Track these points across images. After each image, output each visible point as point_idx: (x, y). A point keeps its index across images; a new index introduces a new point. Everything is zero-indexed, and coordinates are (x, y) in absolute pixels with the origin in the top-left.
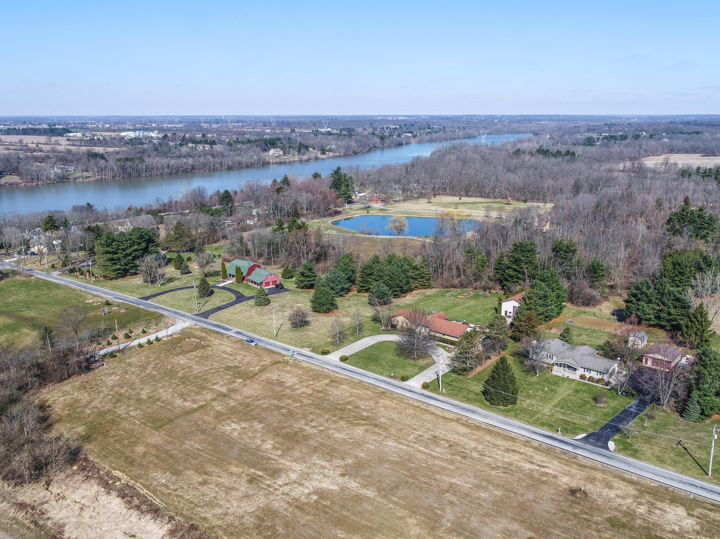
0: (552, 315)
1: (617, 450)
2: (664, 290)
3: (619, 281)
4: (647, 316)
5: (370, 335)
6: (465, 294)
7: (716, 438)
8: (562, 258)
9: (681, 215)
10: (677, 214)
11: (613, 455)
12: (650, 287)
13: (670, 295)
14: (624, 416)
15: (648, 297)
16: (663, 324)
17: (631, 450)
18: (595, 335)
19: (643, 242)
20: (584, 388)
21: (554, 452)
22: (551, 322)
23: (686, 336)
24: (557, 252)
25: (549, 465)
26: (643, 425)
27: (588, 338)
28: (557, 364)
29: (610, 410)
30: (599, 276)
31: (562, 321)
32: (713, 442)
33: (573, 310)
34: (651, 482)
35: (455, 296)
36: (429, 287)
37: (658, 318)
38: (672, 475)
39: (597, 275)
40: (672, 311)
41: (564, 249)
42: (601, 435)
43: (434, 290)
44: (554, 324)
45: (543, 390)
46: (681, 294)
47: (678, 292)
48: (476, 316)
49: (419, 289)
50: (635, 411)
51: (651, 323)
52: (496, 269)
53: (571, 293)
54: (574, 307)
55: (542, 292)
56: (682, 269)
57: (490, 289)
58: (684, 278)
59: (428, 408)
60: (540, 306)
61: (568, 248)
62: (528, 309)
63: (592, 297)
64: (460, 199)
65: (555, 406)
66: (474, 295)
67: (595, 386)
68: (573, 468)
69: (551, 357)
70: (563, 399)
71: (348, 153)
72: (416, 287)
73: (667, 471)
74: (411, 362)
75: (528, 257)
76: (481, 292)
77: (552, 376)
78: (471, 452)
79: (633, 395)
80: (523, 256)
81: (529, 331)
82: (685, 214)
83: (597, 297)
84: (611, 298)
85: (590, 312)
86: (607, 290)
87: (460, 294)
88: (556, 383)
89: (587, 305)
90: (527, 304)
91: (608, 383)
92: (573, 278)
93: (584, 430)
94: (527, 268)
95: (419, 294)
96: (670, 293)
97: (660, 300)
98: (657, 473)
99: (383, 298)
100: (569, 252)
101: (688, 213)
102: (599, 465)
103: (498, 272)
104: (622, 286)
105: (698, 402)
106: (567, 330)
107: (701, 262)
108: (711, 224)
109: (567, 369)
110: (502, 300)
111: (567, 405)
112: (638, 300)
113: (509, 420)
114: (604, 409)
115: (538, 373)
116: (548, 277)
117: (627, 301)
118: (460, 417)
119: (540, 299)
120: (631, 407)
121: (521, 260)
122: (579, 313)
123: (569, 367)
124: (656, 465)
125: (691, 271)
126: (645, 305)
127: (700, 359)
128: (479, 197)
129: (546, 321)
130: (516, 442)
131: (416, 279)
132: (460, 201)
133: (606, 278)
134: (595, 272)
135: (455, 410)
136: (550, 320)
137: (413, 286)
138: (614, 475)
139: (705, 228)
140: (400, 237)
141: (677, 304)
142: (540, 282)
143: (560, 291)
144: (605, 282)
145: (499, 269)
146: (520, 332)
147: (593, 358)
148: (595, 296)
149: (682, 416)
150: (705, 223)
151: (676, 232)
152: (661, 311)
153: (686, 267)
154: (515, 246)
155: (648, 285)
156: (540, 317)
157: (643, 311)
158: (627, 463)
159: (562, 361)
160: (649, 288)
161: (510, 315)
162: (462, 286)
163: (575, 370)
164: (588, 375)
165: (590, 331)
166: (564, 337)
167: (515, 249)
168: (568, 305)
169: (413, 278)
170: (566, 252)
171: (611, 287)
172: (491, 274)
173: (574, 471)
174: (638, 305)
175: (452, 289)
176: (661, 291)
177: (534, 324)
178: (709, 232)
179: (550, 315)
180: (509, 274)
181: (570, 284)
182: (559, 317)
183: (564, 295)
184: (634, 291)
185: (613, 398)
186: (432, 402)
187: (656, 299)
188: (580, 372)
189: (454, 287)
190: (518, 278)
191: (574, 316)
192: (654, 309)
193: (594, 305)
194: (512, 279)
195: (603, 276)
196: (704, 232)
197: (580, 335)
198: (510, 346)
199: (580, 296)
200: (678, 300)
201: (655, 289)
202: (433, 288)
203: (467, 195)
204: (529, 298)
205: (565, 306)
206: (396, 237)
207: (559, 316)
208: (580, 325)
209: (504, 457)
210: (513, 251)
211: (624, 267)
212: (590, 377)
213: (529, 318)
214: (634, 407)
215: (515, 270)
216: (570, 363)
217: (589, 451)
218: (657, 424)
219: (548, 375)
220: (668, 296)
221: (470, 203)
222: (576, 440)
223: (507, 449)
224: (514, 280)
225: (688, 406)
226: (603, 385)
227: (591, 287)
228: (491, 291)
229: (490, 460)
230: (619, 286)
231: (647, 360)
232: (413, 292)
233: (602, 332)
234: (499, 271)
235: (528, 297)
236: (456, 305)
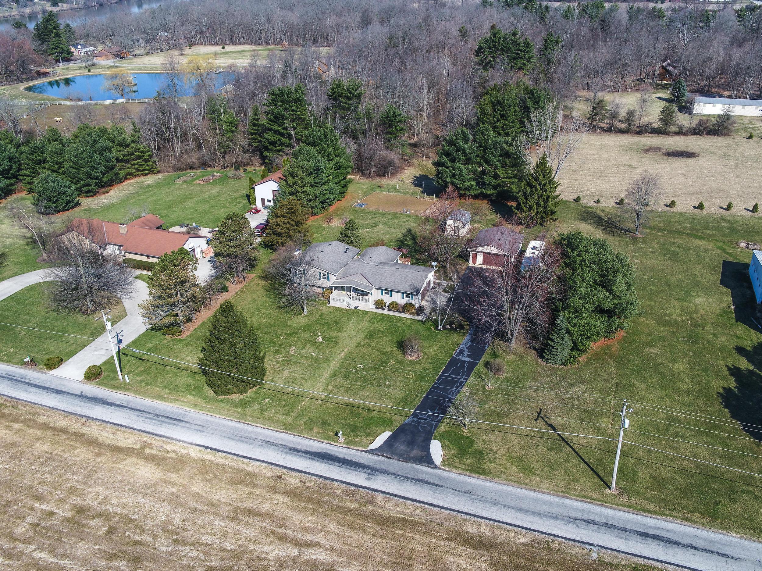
0: (331, 197)
1: (448, 462)
2: (487, 142)
3: (424, 136)
4: (467, 183)
5: (16, 274)
6: (206, 178)
7: (627, 426)
8: (343, 108)
9: (493, 41)
10: (487, 41)
11: (441, 478)
12: (469, 139)
13: (496, 149)
14: (452, 373)
15: (465, 154)
16: (488, 192)
17: (473, 454)
18: (396, 221)
19: (449, 81)
20: (382, 326)
21: (329, 495)
22: (331, 209)
23: (525, 208)
24: (335, 99)
25: (320, 538)
26: (484, 389)
27: (386, 229)
28: (336, 288)
29: (428, 366)
30: (397, 130)
31: (350, 204)
32: (622, 432)
33: (364, 185)
34: (517, 534)
35: (189, 183)
36: (151, 171)
37: (482, 184)
38: (551, 504)
39: (394, 130)
40: (500, 172)
41: (346, 93)
42: (416, 427)
43: (159, 176)
44: (336, 210)
45: (314, 343)
46: (511, 145)
47: (506, 142)
48: (216, 212)
49: (136, 176)
50: (468, 359)
51: (473, 192)
52: (252, 134)
53: (360, 158)
54: (366, 181)
55: (311, 164)
56: (504, 109)
57: (246, 165)
58: (507, 122)
59: (84, 430)
60: (311, 186)
61: (350, 93)
62: (292, 194)
63: (389, 163)
64: (223, 48)
65: (334, 375)
66: (221, 177)
67: (400, 319)
68: (367, 533)
69: (326, 277)
70: (349, 356)
71: (90, 4)
72: (130, 174)
73: (541, 496)
74: (80, 318)
75: (293, 111)
76: (231, 172)
77: (331, 310)
78: (155, 537)
79: (461, 327)
80: (285, 109)
81: (291, 233)
82: (497, 40)
83: (397, 161)
84: (415, 162)
85: (388, 185)
86: (408, 151)
87: (198, 179)
88: (337, 323)
89: (384, 175)
90: (288, 185)
91: (420, 310)
92: (361, 137)
93: (384, 423)
94: (295, 128)
95: (132, 185)
96: (496, 145)
97: (483, 157)
98: (524, 505)
99: (57, 200)
100: (353, 97)
101: (500, 38)
102: (418, 511)
103: (255, 139)
104: (428, 143)
105: (568, 332)
106: (350, 225)
107: (527, 99)
108: (527, 52)
109: (353, 294)
110: (254, 182)
111: (355, 368)
112: (453, 161)
113: (247, 427)
114: (417, 366)
115: (305, 308)
116: (320, 138)
117: (437, 164)
118: (147, 439)
119: (309, 175)
120: (461, 352)
121: (283, 117)
122: (373, 189)
123: (356, 290)
124: (519, 484)
125: (515, 112)
126: (463, 167)
127: (564, 254)
128: (249, 44)
129: (323, 208)
130: (255, 486)
131: (127, 161)
132: (223, 50)
133: (407, 133)
134: (391, 126)
135: (140, 423)
136: (330, 205)
137: (122, 173)
138: (447, 532)
139: (521, 58)
140: (124, 101)
141: (507, 161)
142: (308, 147)
143: (341, 157)
144: (405, 138)
145: (255, 134)
146: (276, 235)
147: (394, 269)
148: (393, 161)
149: (542, 357)
150: (521, 51)
151: (487, 65)
152: (483, 173)
153: (510, 106)
154: (274, 95)
155: (465, 136)
156: (312, 204)
157: (461, 176)
158: (468, 493)
159: (344, 282)
160: (466, 140)
161: (270, 204)
162: (204, 165)
163: (366, 294)
164: (387, 299)
165: (389, 216)
166: (347, 236)
167: (274, 100)
168: (358, 177)
169: (121, 161)
170: (348, 98)
171: (415, 145)
172: (243, 143)
173: (368, 541)
174: (453, 168)
175: (189, 171)
176: (484, 144)
177: (299, 219)
178: (526, 62)
179: (328, 199)
180: (268, 140)
181: (356, 146)
182: (343, 199)
183: (348, 163)
184: (447, 148)
185: (431, 337)
186: (98, 412)
187: (477, 156)
188: (376, 295)
189: (192, 168)
190: (282, 144)
191: (366, 194)
192: (475, 172)
193: (393, 175)
194: (275, 147)
195: (402, 130)
196: (519, 64)
197: (375, 225)
198: (265, 261)
199: (373, 163)
200: (507, 155)
201: (475, 141)
202: (158, 172)
203: (233, 43)
204: (292, 175)
205: (351, 181)
206: (118, 101)
207: (343, 197)
208: (374, 209)
209: (225, 537)
210: (270, 104)
211: (429, 115)
212: (392, 303)
213: (290, 209)
214: (466, 353)
215: (276, 132)
216: (357, 284)
217: (397, 475)
218: (507, 381)
219: (324, 309)
220: (493, 150)
221: (235, 52)
222: (372, 452)
223: (237, 510)
224: (278, 148)
225: (552, 340)
226: (413, 314)
227: (387, 148)
228: (247, 168)
229: (194, 554)
230: (425, 143)
231: (475, 257)
232: (124, 183)
233: (407, 216)
234: (255, 136)
235: (290, 173)
236: (187, 198)
